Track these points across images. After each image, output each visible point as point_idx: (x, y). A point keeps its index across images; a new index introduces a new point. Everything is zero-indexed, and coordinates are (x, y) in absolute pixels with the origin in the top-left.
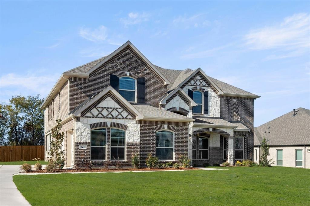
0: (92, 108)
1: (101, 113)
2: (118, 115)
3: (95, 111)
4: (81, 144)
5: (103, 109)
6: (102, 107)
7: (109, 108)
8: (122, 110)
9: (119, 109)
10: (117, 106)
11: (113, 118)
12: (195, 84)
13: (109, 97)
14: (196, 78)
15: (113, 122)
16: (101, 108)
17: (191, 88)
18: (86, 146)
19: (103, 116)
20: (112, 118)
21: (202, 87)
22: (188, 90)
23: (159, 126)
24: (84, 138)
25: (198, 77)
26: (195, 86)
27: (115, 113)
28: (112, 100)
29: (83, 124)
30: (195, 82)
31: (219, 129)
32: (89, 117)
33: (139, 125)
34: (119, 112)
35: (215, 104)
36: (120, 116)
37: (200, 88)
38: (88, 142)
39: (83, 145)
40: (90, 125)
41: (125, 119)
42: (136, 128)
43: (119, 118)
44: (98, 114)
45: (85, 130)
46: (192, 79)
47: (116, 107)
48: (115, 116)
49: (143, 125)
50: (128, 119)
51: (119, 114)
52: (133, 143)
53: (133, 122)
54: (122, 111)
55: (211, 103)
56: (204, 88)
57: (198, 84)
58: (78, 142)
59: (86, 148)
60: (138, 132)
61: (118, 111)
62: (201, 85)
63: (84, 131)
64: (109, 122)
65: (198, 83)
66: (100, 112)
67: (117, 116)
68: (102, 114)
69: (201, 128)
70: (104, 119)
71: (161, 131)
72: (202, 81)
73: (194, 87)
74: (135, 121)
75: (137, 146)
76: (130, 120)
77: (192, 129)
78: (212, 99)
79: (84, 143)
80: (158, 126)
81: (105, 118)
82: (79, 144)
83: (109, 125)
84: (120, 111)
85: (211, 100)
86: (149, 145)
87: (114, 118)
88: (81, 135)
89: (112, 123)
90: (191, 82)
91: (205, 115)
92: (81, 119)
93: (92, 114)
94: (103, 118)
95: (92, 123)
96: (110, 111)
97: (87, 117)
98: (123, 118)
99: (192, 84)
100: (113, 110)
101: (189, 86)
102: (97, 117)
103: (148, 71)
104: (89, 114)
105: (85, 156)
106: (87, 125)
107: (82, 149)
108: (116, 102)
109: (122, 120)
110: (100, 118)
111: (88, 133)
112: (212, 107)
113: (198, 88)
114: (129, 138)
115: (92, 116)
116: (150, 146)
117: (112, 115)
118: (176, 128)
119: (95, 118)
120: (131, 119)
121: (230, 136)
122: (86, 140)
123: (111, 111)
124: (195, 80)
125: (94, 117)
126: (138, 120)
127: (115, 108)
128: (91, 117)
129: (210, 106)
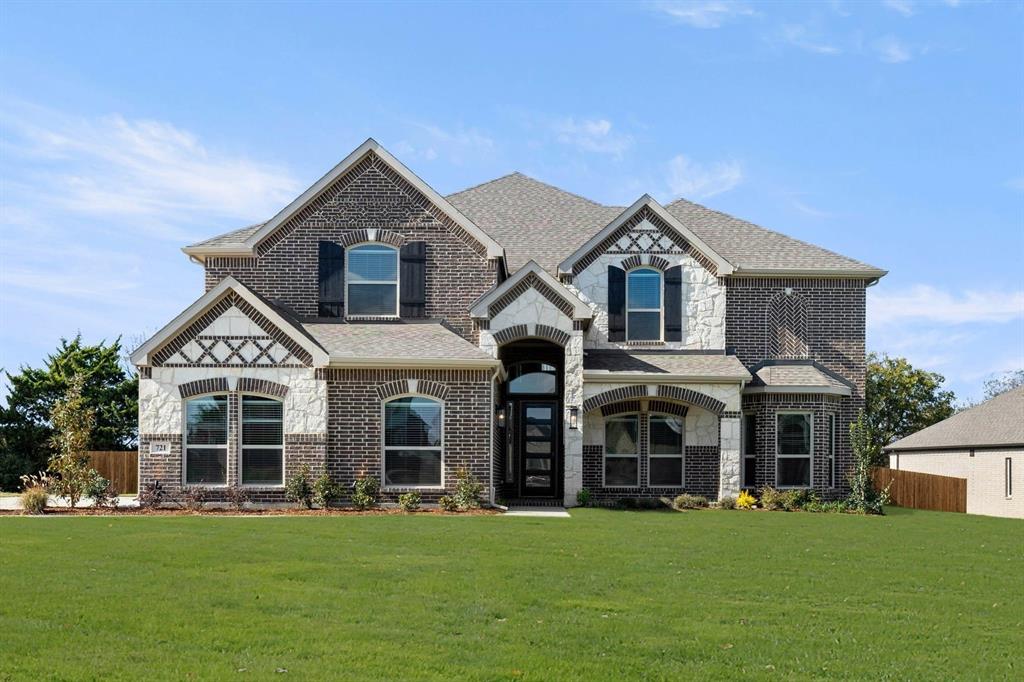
0: (185, 339)
1: (210, 354)
2: (259, 357)
3: (192, 350)
4: (154, 439)
5: (217, 342)
6: (212, 335)
7: (232, 338)
8: (270, 341)
9: (263, 338)
10: (257, 331)
11: (245, 364)
12: (635, 248)
13: (234, 307)
14: (638, 227)
15: (243, 376)
16: (210, 338)
17: (617, 261)
18: (170, 445)
19: (216, 360)
20: (241, 366)
21: (657, 256)
22: (609, 267)
23: (390, 384)
24: (163, 423)
25: (646, 225)
26: (633, 255)
27: (250, 352)
28: (243, 315)
29: (161, 384)
30: (635, 242)
31: (682, 386)
32: (176, 365)
33: (323, 384)
34: (261, 349)
35: (709, 305)
36: (264, 360)
37: (653, 261)
38: (174, 435)
39: (161, 443)
40: (180, 387)
41: (280, 366)
42: (312, 393)
43: (263, 366)
44: (203, 356)
45: (165, 401)
46: (622, 231)
47: (253, 334)
48: (249, 359)
49: (341, 384)
50: (288, 366)
51: (261, 354)
52: (303, 435)
53: (305, 374)
54: (271, 345)
55: (691, 303)
56: (664, 257)
57: (645, 248)
58: (146, 435)
59: (168, 452)
60: (319, 402)
61: (258, 346)
62: (656, 248)
63: (164, 404)
64: (232, 376)
65: (645, 242)
66: (208, 352)
67: (255, 360)
68: (212, 357)
69: (615, 387)
70: (218, 369)
71: (400, 400)
72: (658, 235)
73: (629, 256)
74: (309, 372)
75: (316, 444)
76: (294, 370)
77: (581, 389)
78: (696, 291)
79: (163, 438)
80: (388, 383)
81: (220, 366)
82: (150, 439)
83: (232, 386)
84: (264, 344)
85: (694, 295)
86: (360, 440)
87: (246, 366)
88: (157, 417)
89: (241, 379)
90: (618, 243)
91: (671, 346)
92: (155, 371)
93: (185, 357)
94: (216, 366)
95: (185, 383)
96: (236, 347)
97: (172, 365)
98: (273, 364)
99: (624, 247)
100: (243, 344)
101: (613, 256)
102: (198, 364)
103: (436, 222)
104: (176, 358)
105: (167, 472)
106: (171, 388)
107: (160, 453)
108: (253, 319)
109: (269, 369)
110: (207, 366)
111: (174, 410)
112: (696, 318)
113: (645, 259)
114: (292, 421)
115: (185, 361)
116: (362, 444)
117: (240, 357)
118: (448, 389)
119: (194, 366)
120: (297, 366)
121: (725, 410)
122: (170, 428)
123: (240, 347)
124: (634, 235)
125: (190, 364)
126: (320, 370)
127: (250, 338)
128: (181, 366)
129: (690, 314)
